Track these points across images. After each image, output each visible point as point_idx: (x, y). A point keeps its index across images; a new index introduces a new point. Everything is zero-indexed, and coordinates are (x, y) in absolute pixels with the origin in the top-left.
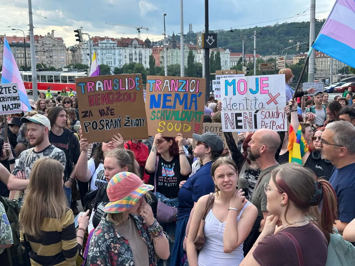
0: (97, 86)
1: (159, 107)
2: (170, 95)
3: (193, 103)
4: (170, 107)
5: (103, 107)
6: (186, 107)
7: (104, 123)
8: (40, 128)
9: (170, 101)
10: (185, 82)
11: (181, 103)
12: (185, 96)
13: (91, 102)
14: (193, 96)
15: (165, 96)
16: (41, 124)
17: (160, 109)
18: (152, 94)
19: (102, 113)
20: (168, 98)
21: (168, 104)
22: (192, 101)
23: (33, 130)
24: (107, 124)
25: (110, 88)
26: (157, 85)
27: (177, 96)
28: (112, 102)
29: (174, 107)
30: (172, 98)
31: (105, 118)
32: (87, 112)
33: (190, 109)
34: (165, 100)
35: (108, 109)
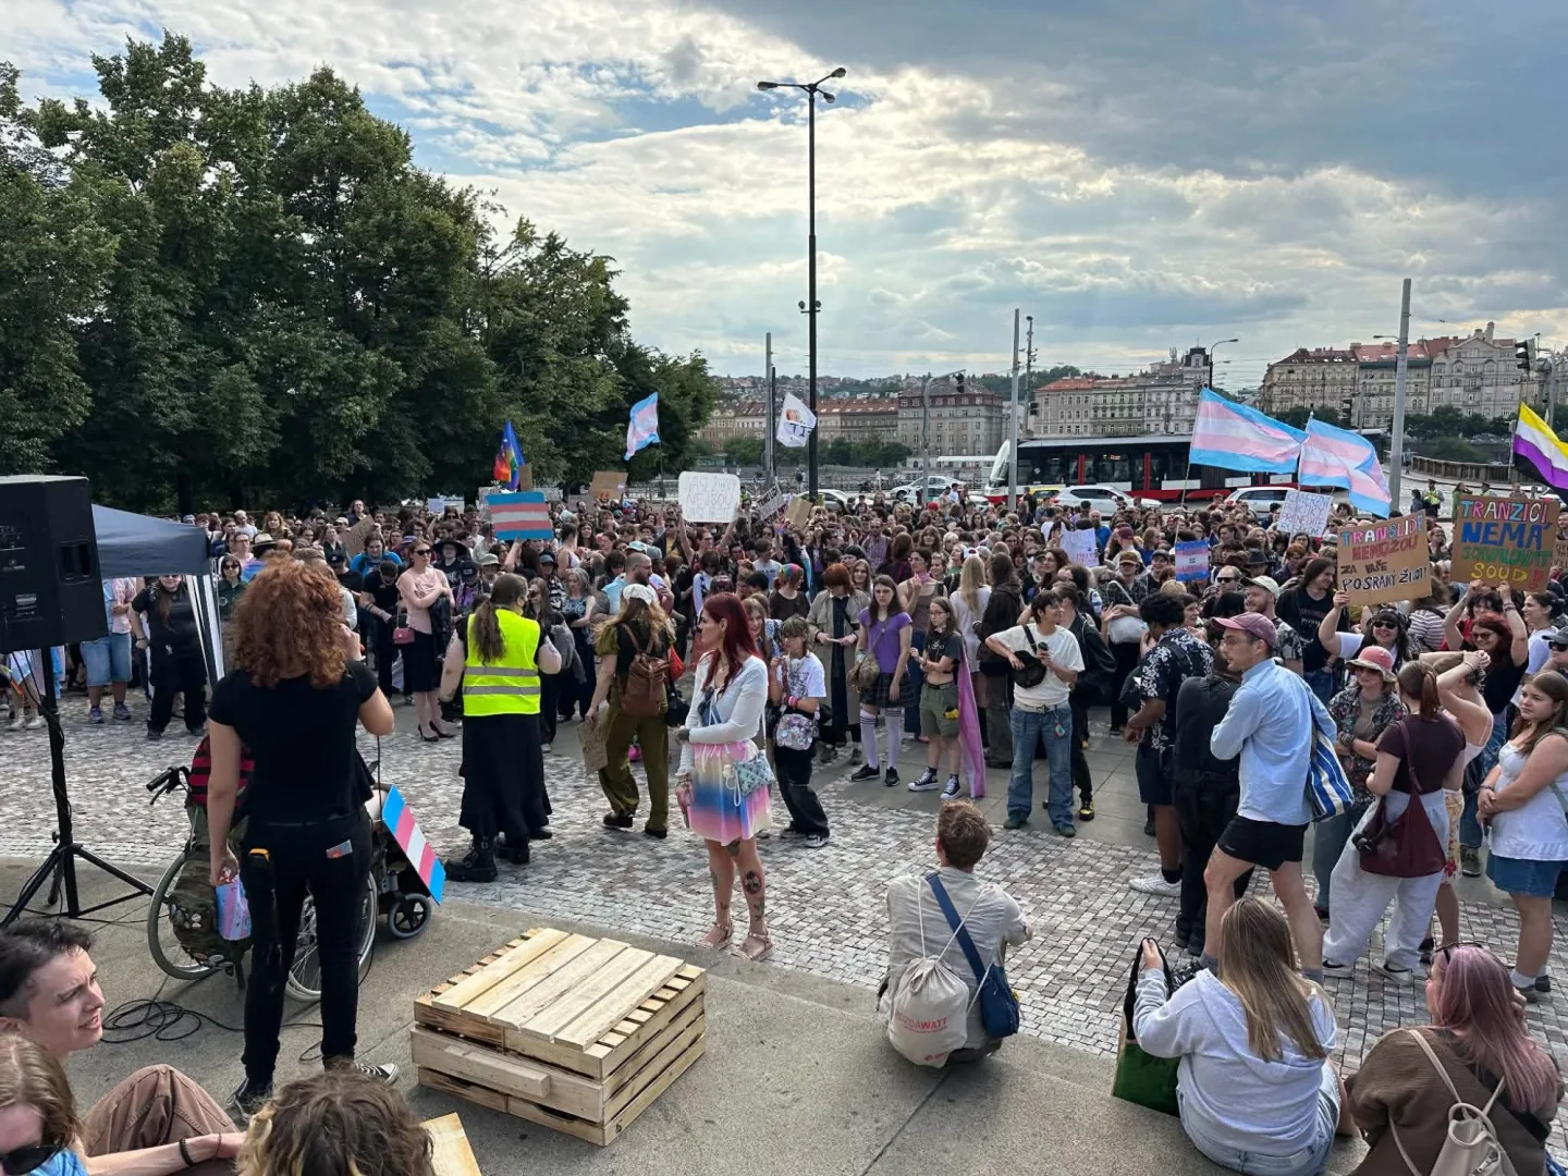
0: (1367, 536)
1: (1477, 541)
2: (1496, 525)
3: (1534, 540)
4: (1495, 543)
5: (1373, 561)
6: (1520, 545)
7: (1372, 582)
8: (1264, 593)
9: (1494, 533)
10: (1521, 507)
11: (1512, 537)
12: (1522, 528)
13: (1356, 555)
14: (1536, 527)
15: (1488, 526)
16: (1265, 588)
17: (1478, 545)
18: (1468, 520)
19: (1370, 569)
20: (1492, 529)
21: (1491, 538)
22: (1532, 535)
23: (1255, 595)
24: (1375, 582)
25: (1383, 537)
26: (1476, 509)
27: (1507, 526)
28: (1384, 554)
29: (1501, 543)
30: (1499, 530)
31: (1373, 575)
32: (1348, 567)
33: (1528, 546)
34: (1488, 532)
35: (1378, 563)
